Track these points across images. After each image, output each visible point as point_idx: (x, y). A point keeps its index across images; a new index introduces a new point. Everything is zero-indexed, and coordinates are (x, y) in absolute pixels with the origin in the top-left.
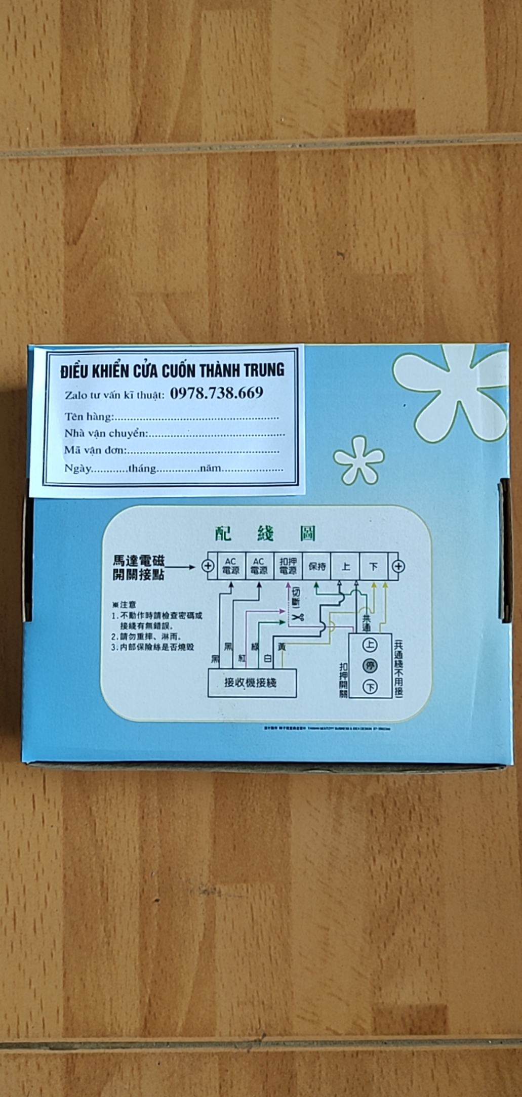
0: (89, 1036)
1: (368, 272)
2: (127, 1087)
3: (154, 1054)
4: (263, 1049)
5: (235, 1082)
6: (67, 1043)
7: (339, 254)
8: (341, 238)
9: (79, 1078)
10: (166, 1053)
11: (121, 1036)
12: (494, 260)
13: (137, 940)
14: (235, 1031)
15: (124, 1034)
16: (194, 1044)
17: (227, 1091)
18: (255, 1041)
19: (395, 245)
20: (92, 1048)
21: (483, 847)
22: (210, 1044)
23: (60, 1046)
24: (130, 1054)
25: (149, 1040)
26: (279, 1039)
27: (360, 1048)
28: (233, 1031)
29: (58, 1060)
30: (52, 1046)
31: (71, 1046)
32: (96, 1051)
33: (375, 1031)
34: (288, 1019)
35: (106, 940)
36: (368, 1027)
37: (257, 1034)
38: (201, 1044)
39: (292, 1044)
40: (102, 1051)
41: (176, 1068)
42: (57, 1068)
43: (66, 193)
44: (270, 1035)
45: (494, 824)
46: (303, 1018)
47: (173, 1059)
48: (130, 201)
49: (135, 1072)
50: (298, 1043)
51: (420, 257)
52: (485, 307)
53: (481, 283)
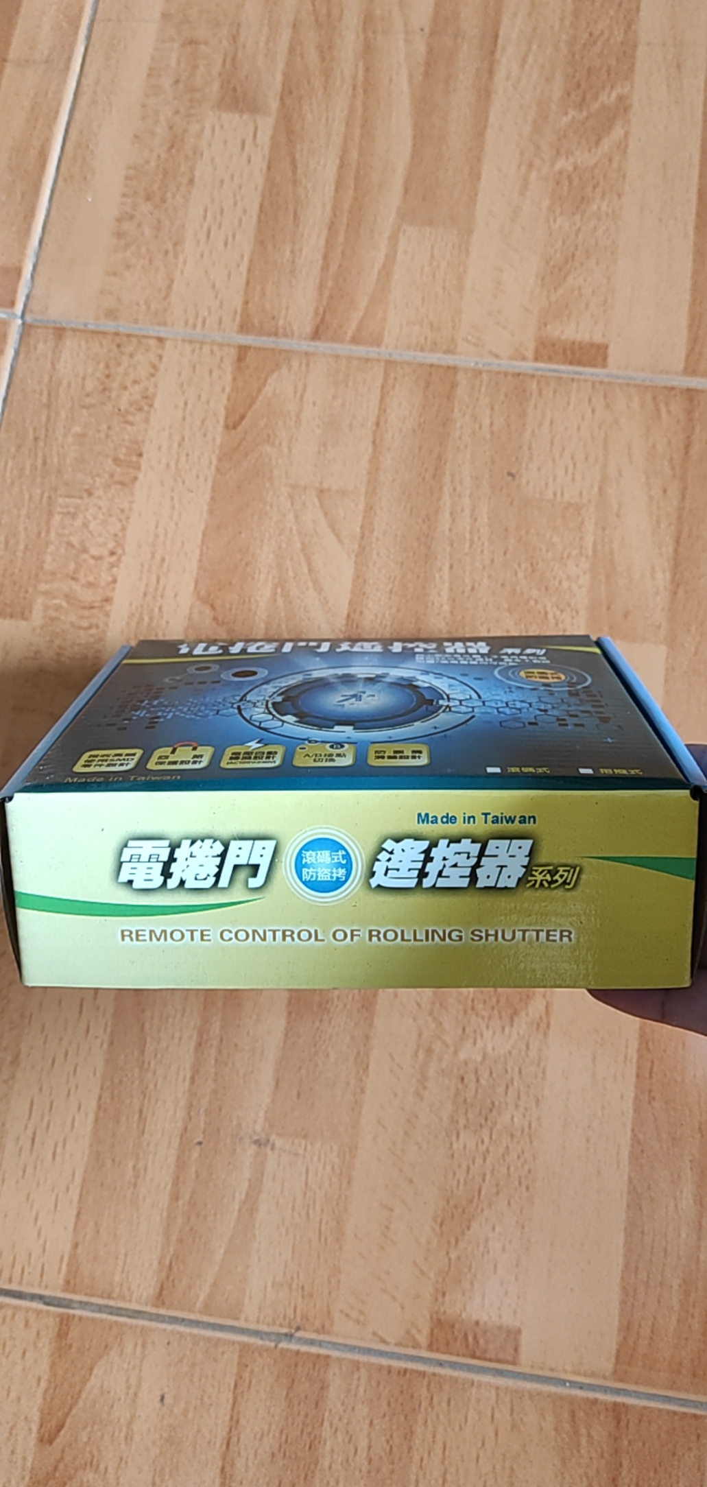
0: (92, 1295)
1: (537, 496)
2: (126, 1366)
3: (165, 1330)
4: (294, 1347)
5: (254, 1382)
6: (65, 1299)
7: (509, 474)
8: (514, 459)
9: (71, 1346)
10: (179, 1333)
11: (130, 1301)
12: (675, 502)
13: (169, 1187)
14: (265, 1317)
15: (134, 1300)
16: (214, 1327)
17: (242, 1392)
18: (286, 1335)
19: (570, 472)
20: (93, 1311)
21: (588, 1141)
22: (233, 1329)
23: (56, 1302)
24: (137, 1326)
25: (162, 1311)
26: (313, 1336)
27: (410, 1365)
28: (262, 1317)
29: (51, 1319)
30: (47, 1300)
31: (67, 1304)
32: (98, 1315)
33: (430, 1347)
34: (329, 1312)
35: (133, 1181)
36: (423, 1339)
37: (290, 1327)
38: (222, 1328)
39: (330, 1346)
40: (104, 1316)
41: (188, 1353)
42: (48, 1328)
43: (234, 379)
44: (305, 1330)
45: (603, 1115)
46: (347, 1315)
47: (186, 1340)
48: (299, 394)
49: (139, 1350)
50: (335, 1345)
51: (596, 489)
52: (660, 548)
53: (658, 523)
